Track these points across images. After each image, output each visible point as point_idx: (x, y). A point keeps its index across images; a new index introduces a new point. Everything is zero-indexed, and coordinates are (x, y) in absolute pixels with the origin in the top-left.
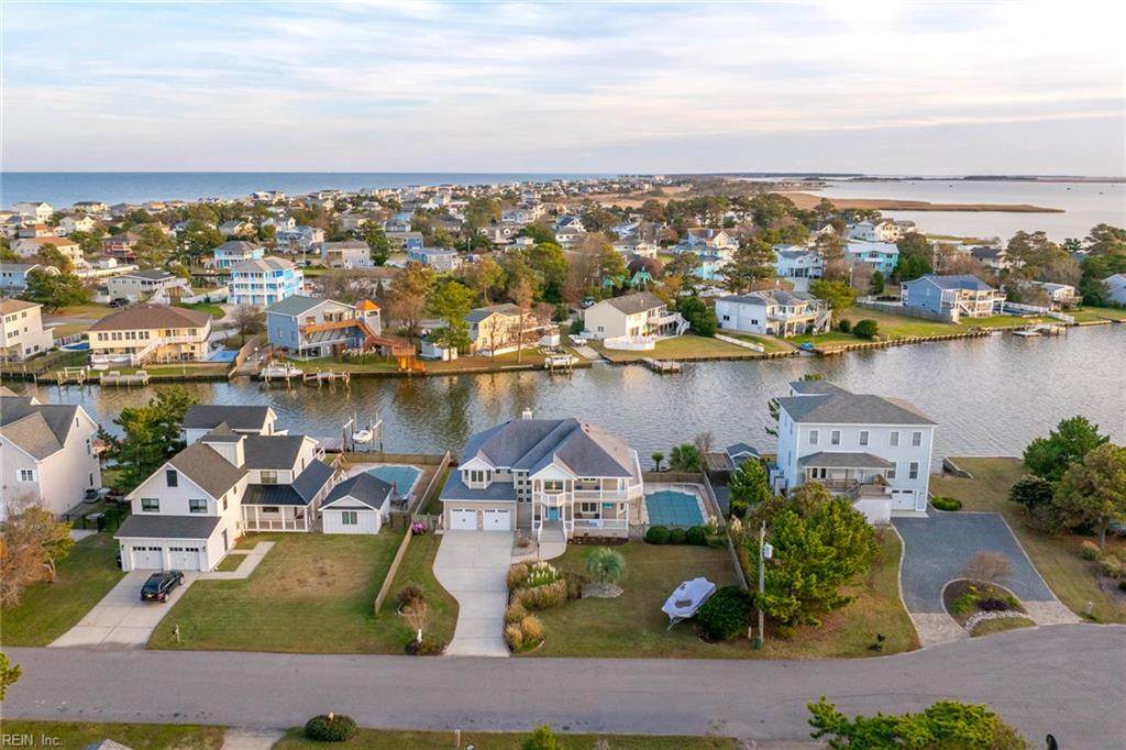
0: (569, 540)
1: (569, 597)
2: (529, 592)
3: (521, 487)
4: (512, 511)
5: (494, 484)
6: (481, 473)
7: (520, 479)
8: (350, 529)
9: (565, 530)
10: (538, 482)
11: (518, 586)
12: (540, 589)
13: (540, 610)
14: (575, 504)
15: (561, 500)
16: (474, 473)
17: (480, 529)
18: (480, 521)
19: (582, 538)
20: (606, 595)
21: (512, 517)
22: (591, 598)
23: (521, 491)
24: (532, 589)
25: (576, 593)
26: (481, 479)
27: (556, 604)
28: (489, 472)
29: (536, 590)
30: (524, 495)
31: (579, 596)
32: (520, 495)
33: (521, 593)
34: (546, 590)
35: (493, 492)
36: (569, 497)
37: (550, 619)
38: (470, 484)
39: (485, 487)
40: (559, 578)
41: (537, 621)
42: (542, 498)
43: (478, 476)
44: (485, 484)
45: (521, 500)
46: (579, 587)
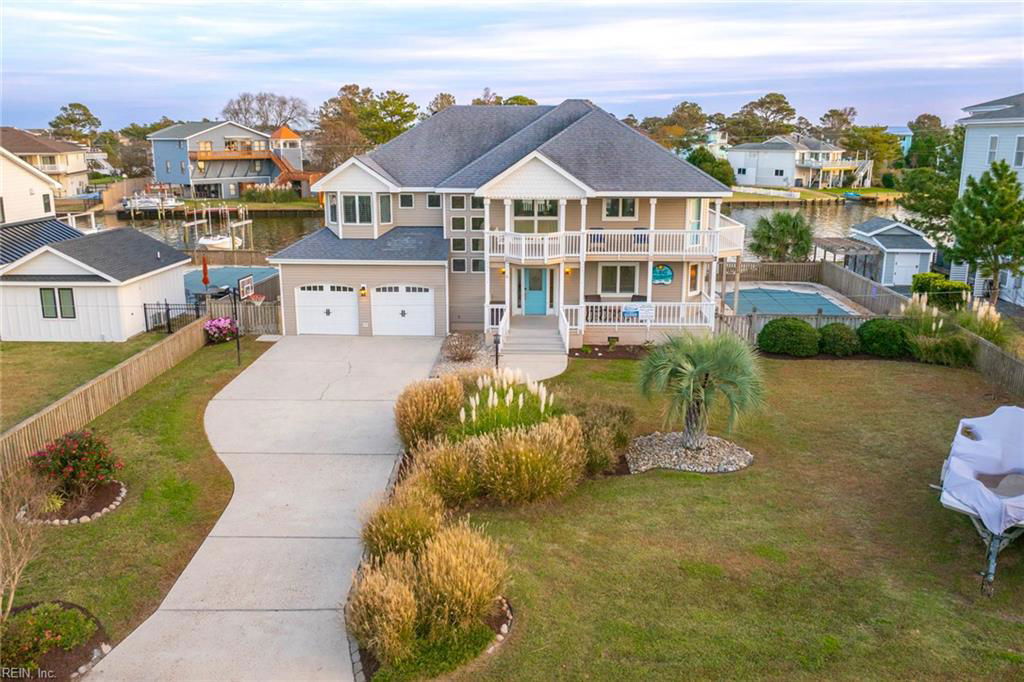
0: (572, 352)
1: (593, 469)
2: (460, 449)
3: (459, 234)
4: (439, 289)
5: (398, 230)
6: (365, 201)
7: (458, 213)
8: (59, 331)
9: (564, 326)
10: (498, 204)
11: (428, 432)
12: (499, 439)
13: (496, 505)
14: (588, 264)
15: (554, 248)
16: (349, 201)
17: (365, 332)
18: (365, 315)
19: (603, 348)
20: (704, 464)
21: (437, 305)
22: (656, 472)
23: (459, 244)
24: (474, 440)
25: (613, 456)
26: (366, 217)
27: (550, 489)
28: (385, 198)
29: (483, 442)
30: (467, 254)
31: (623, 468)
32: (459, 255)
33: (438, 451)
34: (521, 442)
35: (393, 244)
36: (573, 245)
37: (529, 537)
38: (341, 228)
39: (376, 237)
40: (557, 411)
41: (483, 545)
42: (509, 244)
43: (357, 208)
44: (375, 229)
45: (459, 265)
46: (621, 441)
